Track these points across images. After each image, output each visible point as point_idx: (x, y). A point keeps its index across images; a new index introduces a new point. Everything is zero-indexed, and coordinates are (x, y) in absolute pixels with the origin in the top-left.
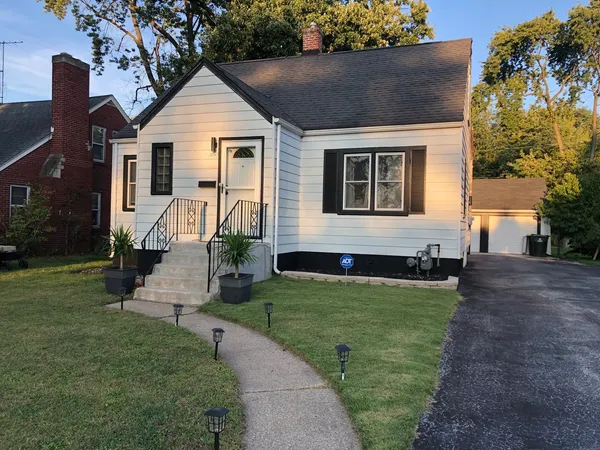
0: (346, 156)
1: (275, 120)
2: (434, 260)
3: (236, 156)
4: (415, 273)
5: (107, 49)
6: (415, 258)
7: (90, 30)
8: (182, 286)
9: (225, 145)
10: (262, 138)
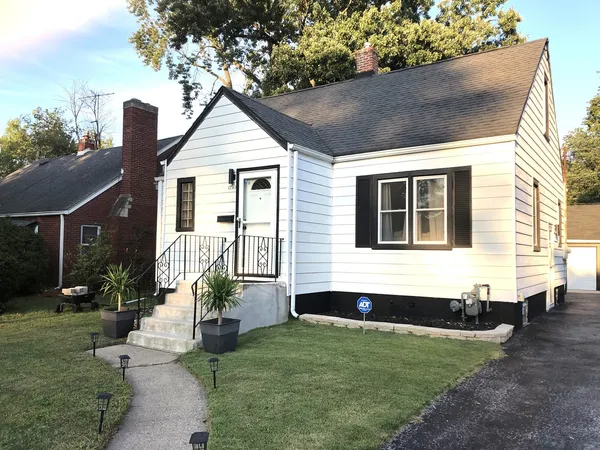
0: (380, 182)
1: (290, 146)
2: (484, 303)
3: (255, 187)
4: (460, 319)
5: (197, 94)
6: (459, 301)
7: (181, 77)
8: (173, 331)
9: (243, 176)
10: (278, 167)
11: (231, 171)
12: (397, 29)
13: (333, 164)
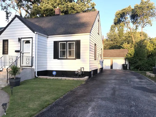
0: (60, 43)
1: (35, 32)
2: (82, 72)
3: (26, 43)
4: (77, 76)
5: (10, 15)
6: (77, 71)
7: (5, 10)
8: (1, 82)
9: (22, 40)
10: (32, 38)
11: (19, 38)
12: (66, 4)
13: (48, 38)
